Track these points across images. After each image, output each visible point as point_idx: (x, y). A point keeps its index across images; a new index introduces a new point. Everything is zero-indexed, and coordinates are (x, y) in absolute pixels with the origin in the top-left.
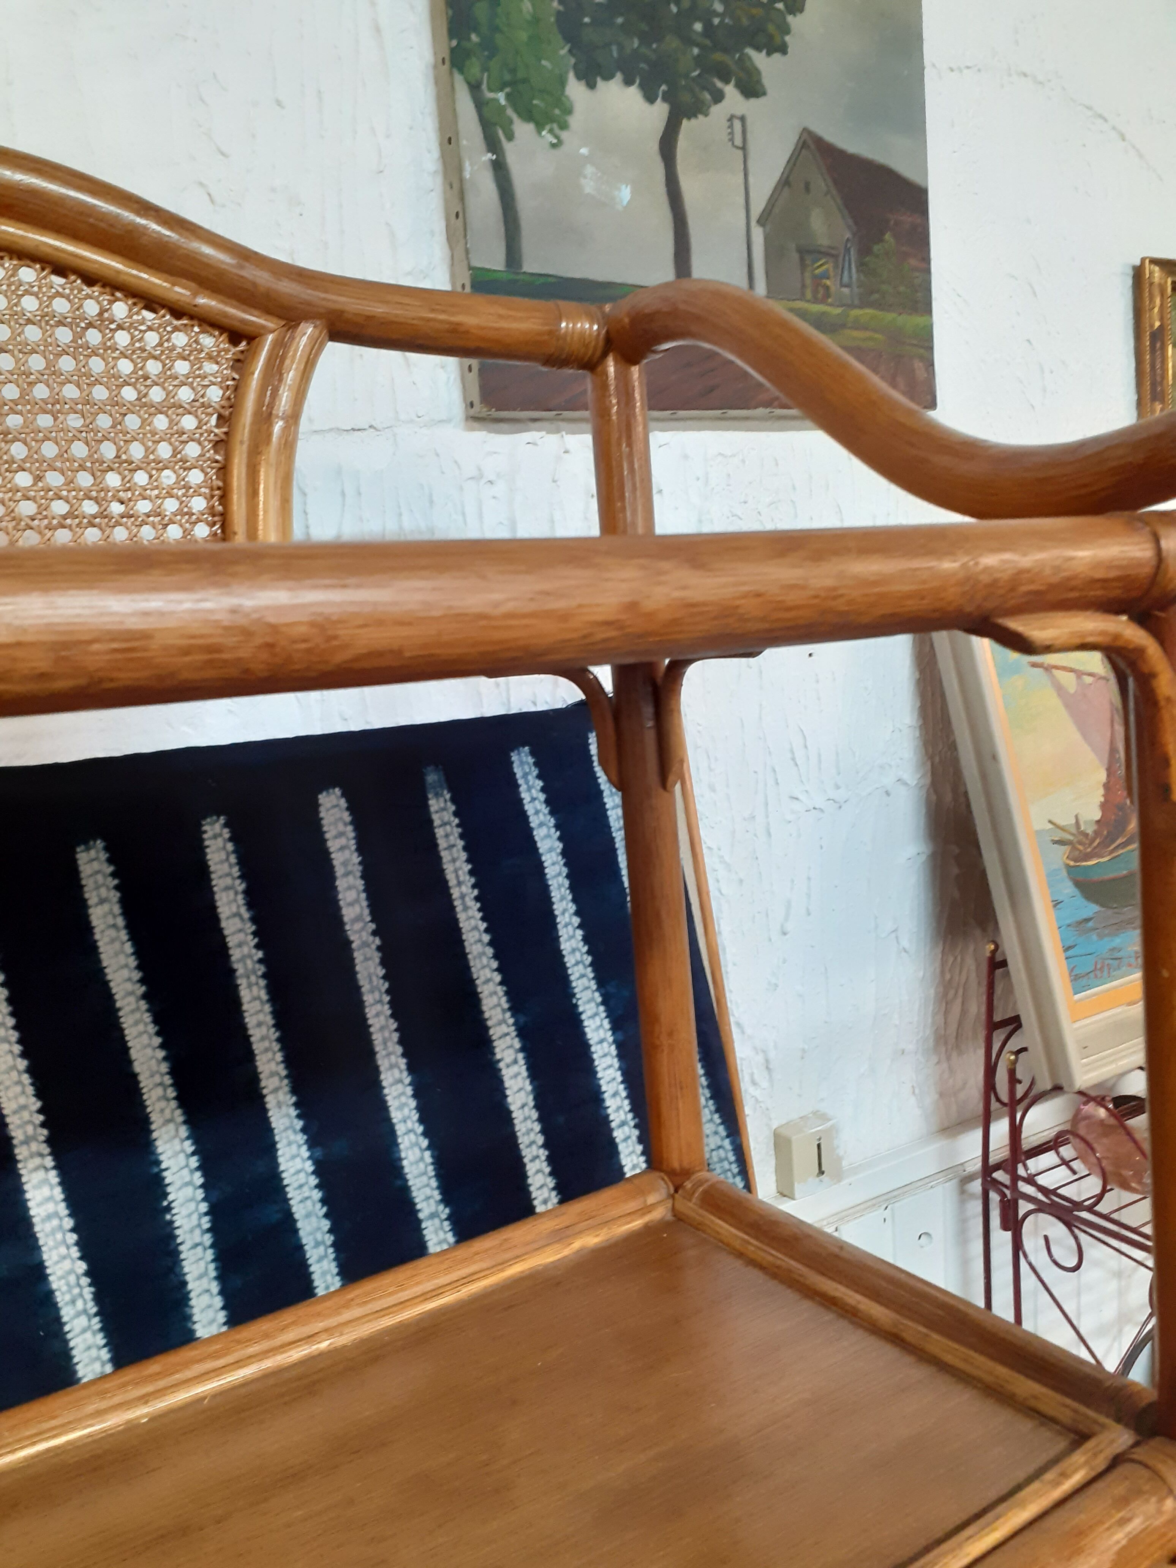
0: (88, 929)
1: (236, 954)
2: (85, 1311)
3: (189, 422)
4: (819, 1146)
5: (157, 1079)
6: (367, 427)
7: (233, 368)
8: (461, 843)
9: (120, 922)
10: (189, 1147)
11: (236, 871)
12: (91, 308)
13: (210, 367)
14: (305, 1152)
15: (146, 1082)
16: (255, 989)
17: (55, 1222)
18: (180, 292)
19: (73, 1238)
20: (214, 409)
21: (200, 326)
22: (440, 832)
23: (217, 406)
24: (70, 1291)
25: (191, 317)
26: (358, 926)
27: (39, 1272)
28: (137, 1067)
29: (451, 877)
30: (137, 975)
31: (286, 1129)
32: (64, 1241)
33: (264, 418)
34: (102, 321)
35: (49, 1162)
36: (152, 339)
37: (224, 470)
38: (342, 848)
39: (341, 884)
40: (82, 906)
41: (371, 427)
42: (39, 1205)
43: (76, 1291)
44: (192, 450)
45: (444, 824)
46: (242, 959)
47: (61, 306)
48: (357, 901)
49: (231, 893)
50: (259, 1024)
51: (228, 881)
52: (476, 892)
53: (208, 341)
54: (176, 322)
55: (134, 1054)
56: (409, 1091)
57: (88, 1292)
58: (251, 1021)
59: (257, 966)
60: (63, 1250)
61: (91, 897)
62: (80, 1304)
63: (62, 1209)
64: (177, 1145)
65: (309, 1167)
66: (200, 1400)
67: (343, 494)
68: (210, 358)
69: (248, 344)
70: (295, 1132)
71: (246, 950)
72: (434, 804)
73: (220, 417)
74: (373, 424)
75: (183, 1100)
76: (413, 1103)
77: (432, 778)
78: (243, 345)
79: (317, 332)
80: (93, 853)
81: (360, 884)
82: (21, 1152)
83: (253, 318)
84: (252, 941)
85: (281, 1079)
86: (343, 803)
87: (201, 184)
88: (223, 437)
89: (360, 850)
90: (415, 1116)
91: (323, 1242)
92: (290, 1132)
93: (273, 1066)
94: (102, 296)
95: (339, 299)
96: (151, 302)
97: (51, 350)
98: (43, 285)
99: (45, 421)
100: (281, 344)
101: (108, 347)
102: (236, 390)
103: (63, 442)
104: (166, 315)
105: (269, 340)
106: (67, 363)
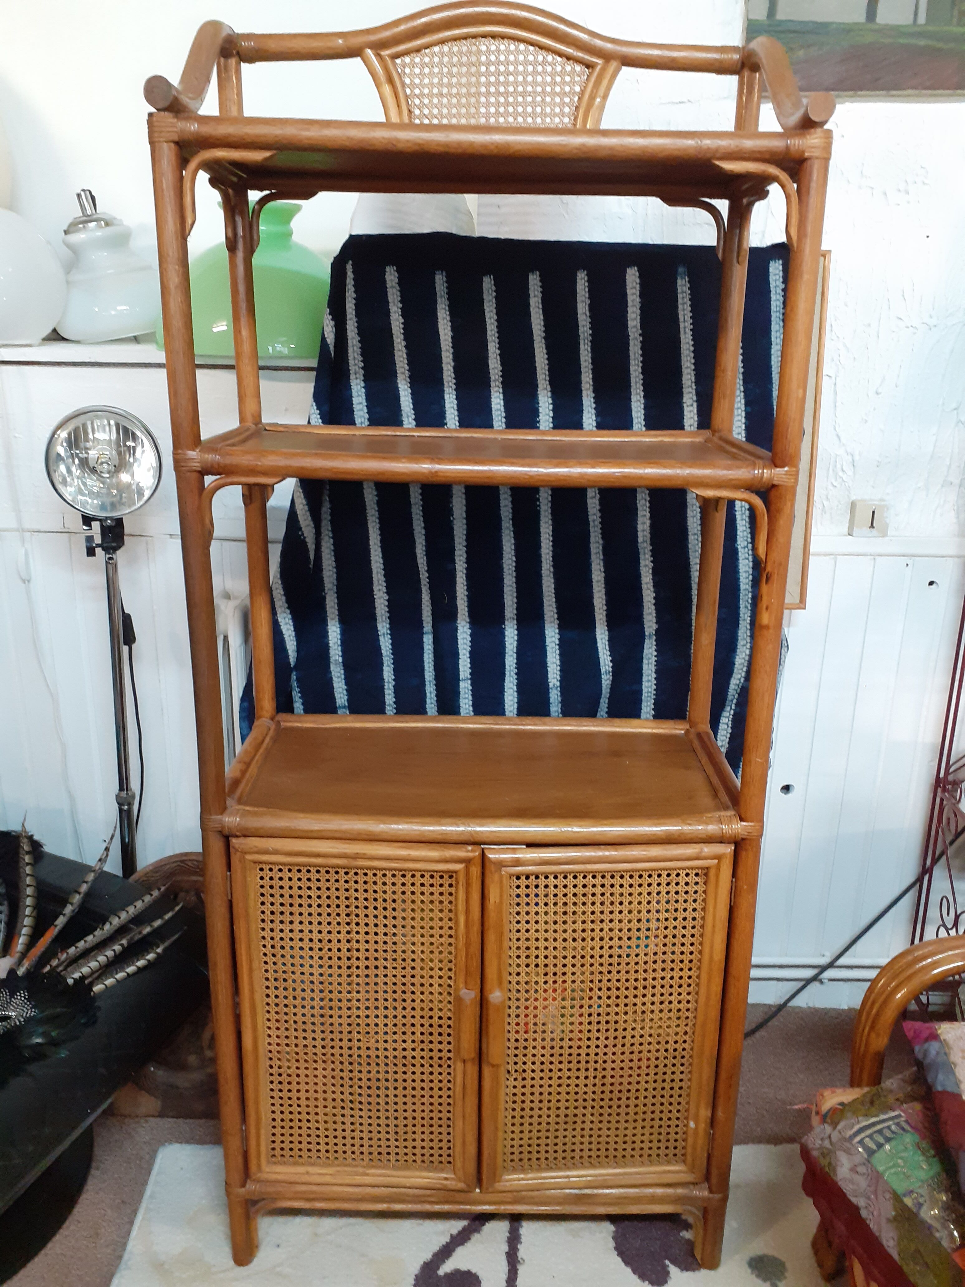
0: (528, 306)
1: (581, 330)
3: (567, 100)
4: (874, 513)
5: (543, 371)
7: (585, 79)
8: (689, 303)
9: (541, 306)
10: (550, 401)
11: (587, 295)
12: (540, 58)
13: (577, 79)
14: (594, 417)
15: (539, 371)
16: (586, 346)
17: (499, 412)
18: (570, 51)
19: (504, 420)
20: (577, 94)
21: (576, 62)
22: (680, 296)
25: (573, 60)
26: (634, 330)
28: (537, 365)
29: (681, 319)
30: (543, 329)
31: (588, 406)
32: (501, 420)
33: (592, 98)
34: (544, 63)
35: (501, 390)
36: (559, 69)
38: (633, 294)
39: (630, 310)
40: (528, 296)
42: (496, 404)
44: (567, 110)
45: (683, 292)
47: (531, 58)
48: (636, 319)
49: (584, 304)
50: (586, 361)
51: (584, 299)
52: (691, 326)
53: (578, 68)
54: (568, 62)
55: (536, 359)
56: (642, 406)
58: (582, 358)
59: (589, 337)
61: (531, 294)
68: (578, 75)
69: (592, 69)
72: (679, 282)
73: (578, 97)
75: (551, 382)
76: (643, 412)
77: (681, 270)
78: (590, 70)
79: (618, 65)
80: (535, 276)
81: (638, 311)
82: (493, 384)
83: (595, 60)
84: (589, 326)
85: (590, 385)
86: (637, 274)
88: (578, 105)
89: (640, 296)
90: (643, 417)
92: (590, 408)
93: (588, 379)
94: (544, 53)
95: (625, 50)
96: (561, 55)
97: (525, 73)
98: (526, 50)
99: (520, 99)
100: (603, 69)
101: (544, 72)
102: (585, 87)
103: (524, 106)
104: (565, 60)
105: (599, 67)
106: (530, 79)
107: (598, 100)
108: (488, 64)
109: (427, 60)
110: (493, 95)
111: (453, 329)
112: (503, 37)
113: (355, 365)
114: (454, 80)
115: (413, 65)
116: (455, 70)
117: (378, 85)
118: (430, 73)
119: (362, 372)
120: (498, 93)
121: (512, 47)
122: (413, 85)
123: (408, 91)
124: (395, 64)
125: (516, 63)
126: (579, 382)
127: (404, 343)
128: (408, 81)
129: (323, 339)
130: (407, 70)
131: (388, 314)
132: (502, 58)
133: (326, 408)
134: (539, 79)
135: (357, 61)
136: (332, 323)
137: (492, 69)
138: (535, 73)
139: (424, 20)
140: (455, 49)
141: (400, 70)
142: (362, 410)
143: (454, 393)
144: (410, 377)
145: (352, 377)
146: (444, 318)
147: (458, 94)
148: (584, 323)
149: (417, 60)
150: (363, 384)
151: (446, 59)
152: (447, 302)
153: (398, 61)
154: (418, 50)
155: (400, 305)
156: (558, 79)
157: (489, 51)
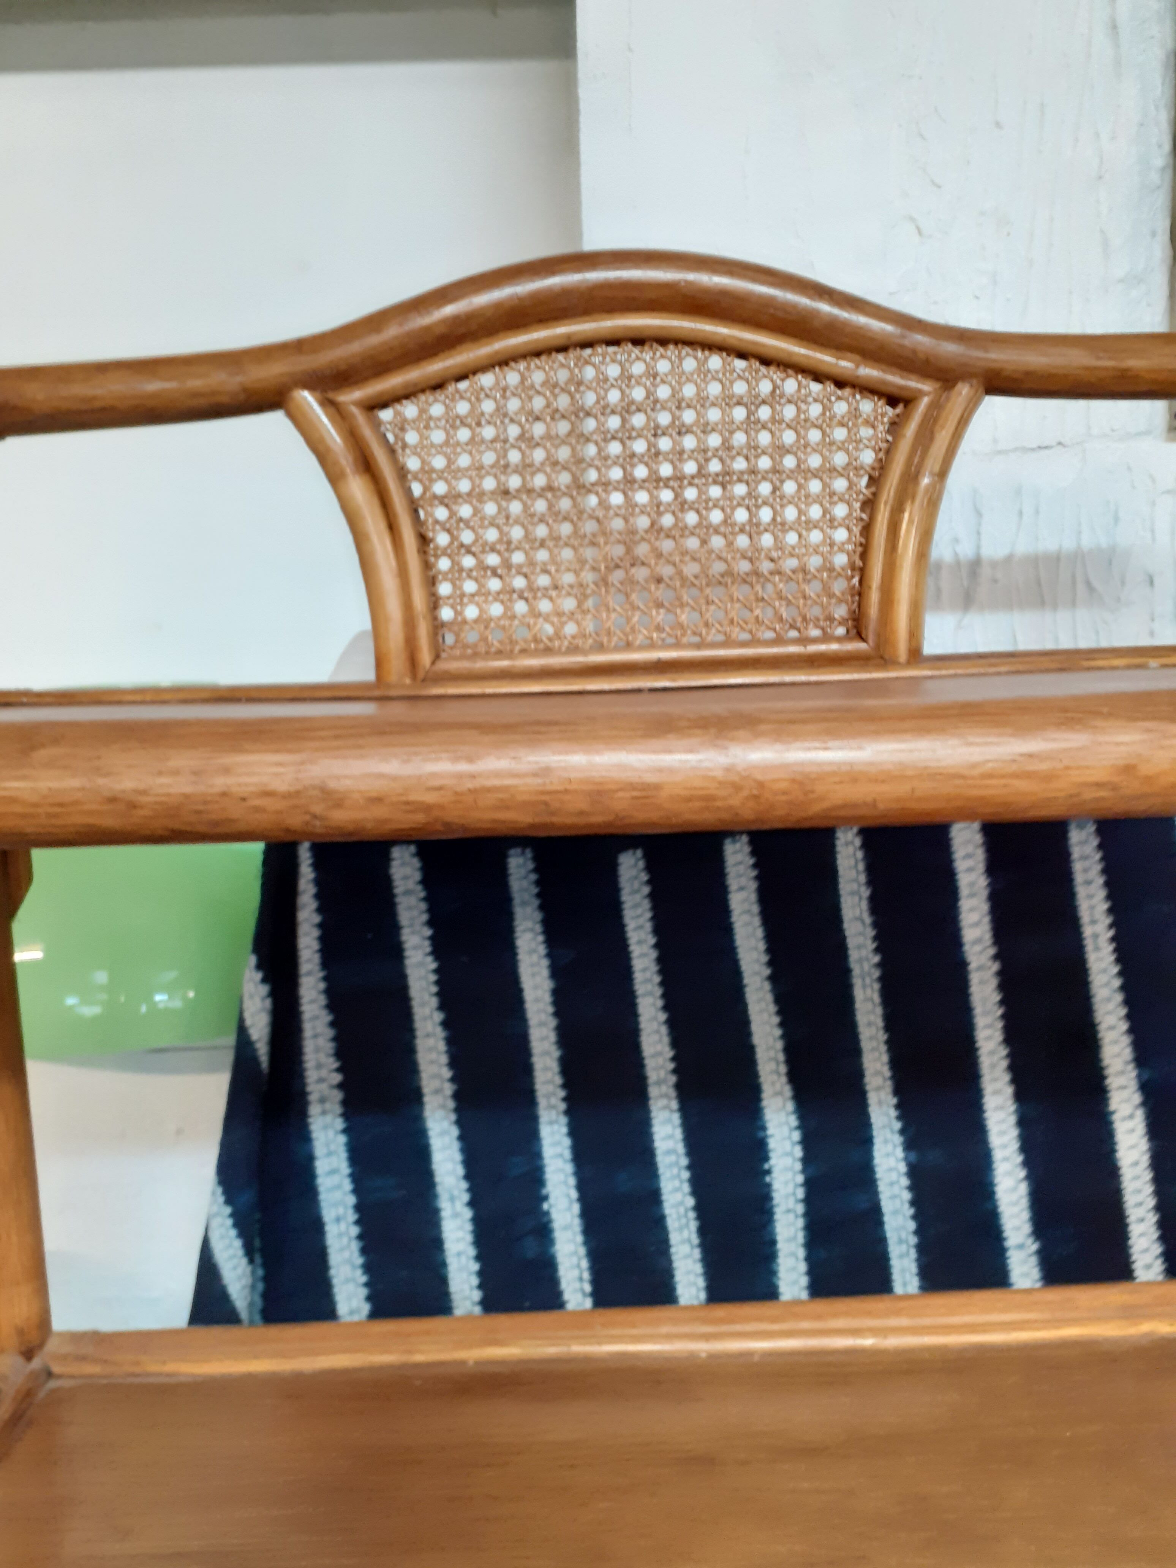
1: (854, 955)
2: (689, 1241)
3: (840, 485)
5: (772, 1054)
6: (1054, 443)
7: (889, 432)
8: (1101, 880)
9: (756, 909)
10: (793, 1121)
11: (863, 878)
12: (765, 387)
13: (866, 432)
14: (900, 1153)
15: (761, 1055)
16: (869, 992)
17: (673, 1158)
18: (845, 365)
19: (686, 1175)
20: (865, 470)
21: (861, 392)
23: (868, 469)
24: (679, 1218)
25: (854, 386)
26: (978, 948)
27: (654, 1197)
28: (756, 1040)
30: (765, 958)
31: (884, 1127)
32: (678, 1176)
33: (910, 478)
34: (775, 398)
35: (675, 1104)
36: (815, 410)
37: (867, 530)
38: (970, 870)
39: (965, 903)
40: (725, 889)
41: (1060, 443)
42: (664, 1139)
43: (684, 1221)
44: (840, 511)
46: (860, 961)
47: (740, 388)
48: (979, 923)
49: (856, 899)
50: (870, 1024)
51: (855, 886)
52: (1111, 933)
53: (867, 406)
54: (839, 392)
55: (754, 1027)
56: (1012, 1119)
57: (693, 1225)
58: (861, 1019)
59: (873, 970)
60: (677, 1183)
61: (733, 883)
62: (686, 1234)
63: (681, 1148)
64: (782, 1117)
65: (903, 1167)
66: (749, 1354)
67: (1021, 513)
68: (868, 423)
69: (905, 406)
70: (892, 1131)
71: (864, 953)
72: (1075, 836)
73: (871, 478)
74: (1062, 440)
78: (900, 409)
79: (972, 392)
80: (738, 846)
81: (985, 907)
83: (911, 383)
84: (871, 946)
85: (885, 1079)
87: (912, 219)
88: (870, 496)
91: (907, 1242)
92: (888, 1131)
93: (878, 1066)
94: (776, 374)
95: (998, 357)
96: (818, 376)
97: (728, 428)
98: (727, 370)
99: (715, 492)
100: (936, 407)
101: (776, 420)
102: (888, 452)
103: (728, 509)
104: (830, 387)
105: (924, 403)
106: (740, 438)
107: (925, 481)
108: (627, 408)
109: (462, 408)
110: (643, 484)
111: (556, 972)
112: (663, 340)
113: (321, 1080)
114: (539, 455)
115: (425, 423)
116: (539, 429)
117: (335, 478)
118: (472, 441)
119: (338, 1095)
120: (656, 481)
121: (689, 364)
122: (428, 474)
123: (417, 489)
124: (377, 424)
125: (702, 402)
126: (858, 1074)
127: (439, 1017)
128: (413, 464)
129: (242, 1030)
130: (411, 437)
131: (396, 952)
132: (663, 392)
133: (248, 1197)
134: (764, 438)
135: (276, 420)
136: (264, 989)
137: (638, 420)
138: (752, 424)
139: (449, 310)
140: (538, 377)
141: (391, 437)
142: (339, 1187)
143: (564, 1120)
144: (456, 1096)
145: (314, 1110)
146: (532, 952)
147: (550, 488)
148: (861, 940)
149: (437, 410)
150: (340, 1124)
151: (513, 405)
152: (538, 916)
153: (385, 415)
154: (438, 386)
155: (428, 932)
156: (814, 436)
157: (627, 378)
